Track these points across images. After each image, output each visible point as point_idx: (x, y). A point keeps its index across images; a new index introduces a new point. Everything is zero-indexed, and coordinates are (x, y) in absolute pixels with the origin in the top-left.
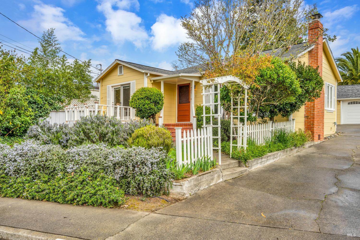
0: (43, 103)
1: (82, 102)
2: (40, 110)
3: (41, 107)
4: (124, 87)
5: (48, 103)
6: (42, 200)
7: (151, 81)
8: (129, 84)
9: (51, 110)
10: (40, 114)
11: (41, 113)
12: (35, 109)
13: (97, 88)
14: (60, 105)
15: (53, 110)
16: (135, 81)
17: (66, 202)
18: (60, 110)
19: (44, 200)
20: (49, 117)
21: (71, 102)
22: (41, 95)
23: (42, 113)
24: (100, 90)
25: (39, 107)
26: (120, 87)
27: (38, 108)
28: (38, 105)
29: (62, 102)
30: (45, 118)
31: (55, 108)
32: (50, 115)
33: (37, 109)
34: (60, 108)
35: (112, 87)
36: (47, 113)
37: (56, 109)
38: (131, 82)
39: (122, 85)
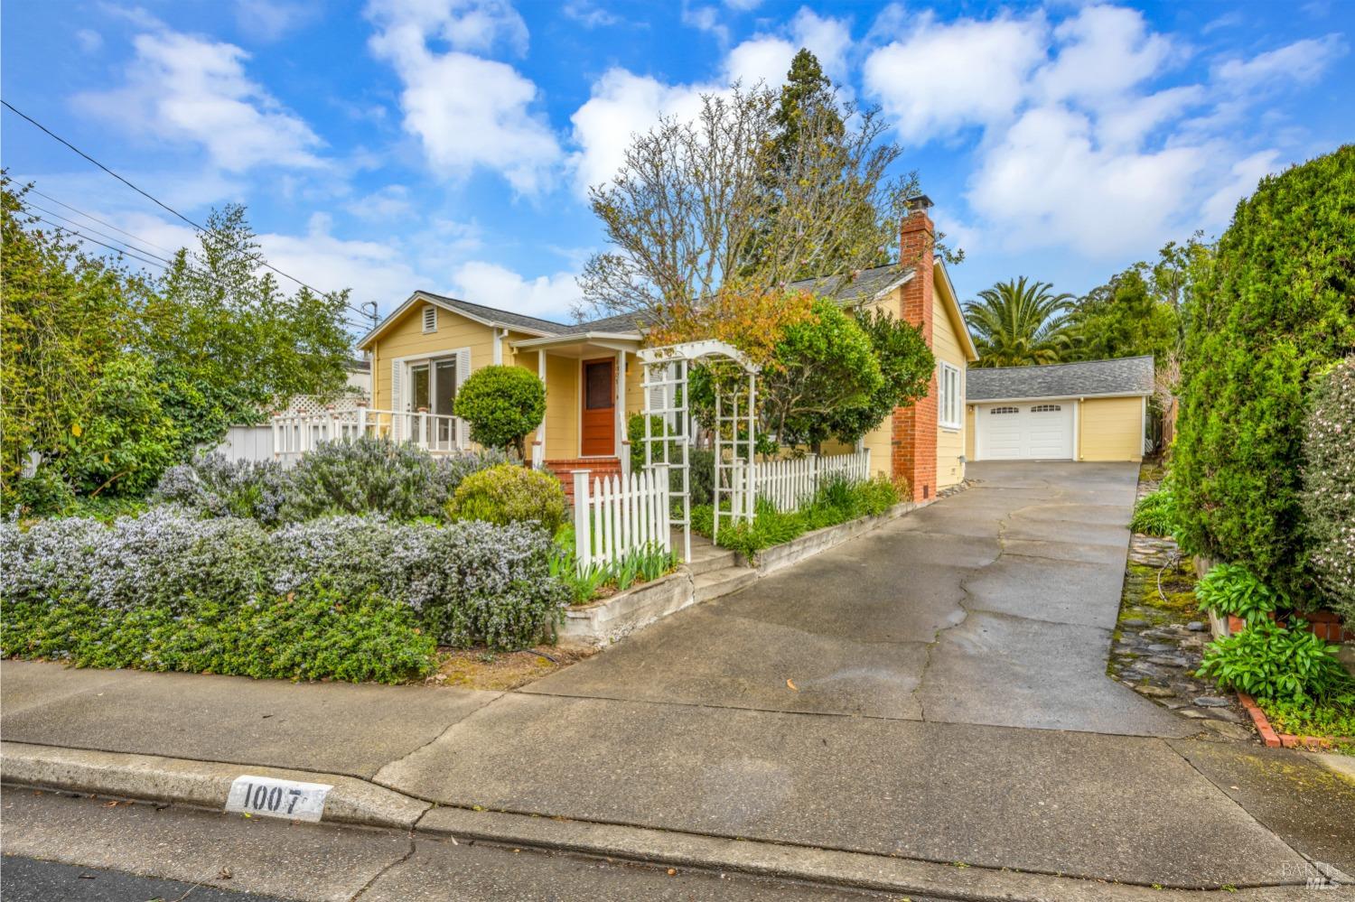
0: (206, 405)
1: (322, 402)
2: (197, 425)
3: (201, 416)
4: (438, 364)
5: (223, 403)
6: (200, 672)
7: (512, 349)
8: (454, 356)
9: (232, 424)
10: (199, 436)
11: (200, 430)
12: (183, 421)
13: (366, 366)
14: (257, 411)
15: (235, 423)
16: (468, 349)
17: (269, 674)
18: (258, 425)
19: (205, 672)
20: (225, 444)
21: (290, 403)
22: (201, 383)
23: (205, 432)
24: (372, 371)
25: (195, 414)
26: (428, 363)
27: (191, 417)
28: (193, 408)
29: (264, 402)
30: (214, 444)
31: (243, 420)
32: (228, 437)
33: (188, 422)
34: (257, 419)
35: (407, 363)
36: (218, 432)
37: (246, 422)
38: (459, 352)
39: (433, 359)
